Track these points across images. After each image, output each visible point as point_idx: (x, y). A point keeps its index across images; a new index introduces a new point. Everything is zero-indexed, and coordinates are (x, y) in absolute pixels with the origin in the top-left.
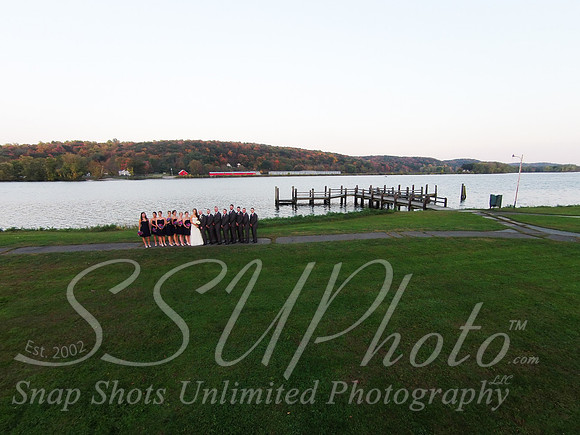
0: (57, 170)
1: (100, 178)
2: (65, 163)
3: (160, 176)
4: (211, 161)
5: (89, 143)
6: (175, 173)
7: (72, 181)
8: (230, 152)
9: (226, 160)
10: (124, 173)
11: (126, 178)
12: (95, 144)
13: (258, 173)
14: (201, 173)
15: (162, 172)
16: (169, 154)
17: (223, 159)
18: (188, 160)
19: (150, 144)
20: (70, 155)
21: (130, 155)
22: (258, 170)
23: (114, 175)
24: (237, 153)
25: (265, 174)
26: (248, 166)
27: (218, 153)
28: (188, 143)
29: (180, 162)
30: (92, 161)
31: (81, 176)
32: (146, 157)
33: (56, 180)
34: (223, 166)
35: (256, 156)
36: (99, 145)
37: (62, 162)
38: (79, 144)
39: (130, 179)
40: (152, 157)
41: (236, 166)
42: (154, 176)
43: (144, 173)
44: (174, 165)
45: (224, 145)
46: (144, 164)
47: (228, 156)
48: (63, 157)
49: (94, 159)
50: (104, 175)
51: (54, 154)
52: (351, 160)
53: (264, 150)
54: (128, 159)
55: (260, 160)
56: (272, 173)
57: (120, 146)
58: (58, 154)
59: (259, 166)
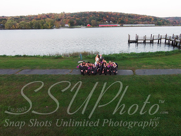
0: (44, 25)
1: (58, 28)
2: (47, 22)
3: (80, 26)
4: (99, 20)
5: (55, 14)
6: (86, 25)
7: (49, 29)
8: (107, 16)
9: (106, 20)
10: (67, 25)
11: (67, 27)
13: (119, 25)
14: (96, 25)
16: (83, 17)
17: (104, 19)
18: (91, 20)
19: (76, 13)
20: (48, 19)
21: (69, 18)
23: (63, 26)
24: (110, 17)
25: (122, 26)
26: (115, 22)
27: (102, 17)
28: (91, 13)
29: (88, 21)
31: (52, 27)
32: (75, 19)
33: (44, 29)
34: (105, 22)
35: (118, 18)
36: (58, 14)
37: (45, 22)
38: (51, 14)
39: (69, 28)
40: (77, 19)
41: (110, 22)
42: (78, 26)
43: (74, 26)
44: (85, 22)
45: (105, 13)
46: (74, 22)
47: (107, 18)
48: (46, 19)
49: (56, 20)
50: (60, 26)
51: (43, 19)
52: (159, 19)
53: (122, 15)
54: (68, 20)
55: (120, 20)
56: (124, 25)
57: (65, 14)
58: (44, 18)
59: (119, 22)
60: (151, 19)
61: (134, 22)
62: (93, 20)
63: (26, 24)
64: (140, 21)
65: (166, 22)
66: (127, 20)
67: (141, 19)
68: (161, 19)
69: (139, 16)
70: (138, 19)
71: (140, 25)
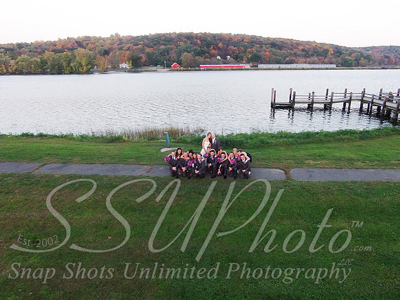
0: (72, 64)
1: (105, 71)
2: (77, 58)
3: (154, 68)
4: (201, 53)
5: (95, 38)
6: (169, 66)
7: (83, 73)
8: (220, 45)
9: (215, 52)
10: (124, 65)
11: (125, 70)
12: (100, 38)
13: (248, 66)
14: (192, 66)
15: (156, 65)
16: (163, 47)
17: (213, 51)
18: (180, 53)
19: (146, 37)
20: (81, 50)
21: (128, 49)
22: (248, 62)
23: (116, 68)
24: (228, 45)
25: (255, 68)
26: (238, 59)
27: (208, 45)
28: (181, 37)
29: (173, 55)
30: (98, 56)
31: (89, 69)
32: (142, 51)
33: (71, 73)
34: (213, 59)
35: (246, 48)
36: (104, 40)
37: (75, 57)
38: (88, 39)
39: (130, 71)
40: (148, 50)
41: (226, 59)
42: (150, 68)
43: (140, 67)
44: (168, 58)
45: (214, 36)
46: (141, 58)
47: (219, 48)
48: (75, 52)
49: (100, 52)
50: (107, 68)
51: (69, 49)
52: (348, 52)
53: (255, 41)
54: (128, 52)
55: (250, 53)
56: (260, 66)
57: (120, 40)
58: (72, 49)
59: (248, 59)
60: (326, 51)
61: (285, 59)
62: (186, 53)
63: (31, 63)
64: (299, 56)
65: (365, 58)
66: (267, 53)
67: (303, 50)
68: (351, 51)
69: (298, 43)
70: (295, 50)
71: (299, 66)
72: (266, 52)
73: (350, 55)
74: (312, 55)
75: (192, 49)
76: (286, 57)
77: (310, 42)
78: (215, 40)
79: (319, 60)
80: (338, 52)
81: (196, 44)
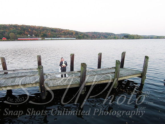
4: (20, 33)
8: (30, 30)
13: (40, 39)
14: (15, 39)
17: (26, 33)
24: (33, 30)
26: (37, 36)
27: (24, 30)
28: (11, 26)
35: (41, 31)
41: (32, 36)
45: (27, 26)
53: (45, 29)
55: (42, 33)
56: (46, 39)
59: (41, 36)
60: (72, 33)
61: (56, 36)
62: (11, 33)
64: (62, 35)
65: (86, 36)
67: (64, 33)
68: (81, 33)
69: (62, 30)
70: (61, 33)
71: (61, 38)
72: (49, 33)
73: (81, 34)
74: (67, 35)
75: (16, 31)
76: (57, 35)
77: (67, 30)
78: (27, 28)
79: (70, 36)
80: (77, 33)
81: (18, 30)
